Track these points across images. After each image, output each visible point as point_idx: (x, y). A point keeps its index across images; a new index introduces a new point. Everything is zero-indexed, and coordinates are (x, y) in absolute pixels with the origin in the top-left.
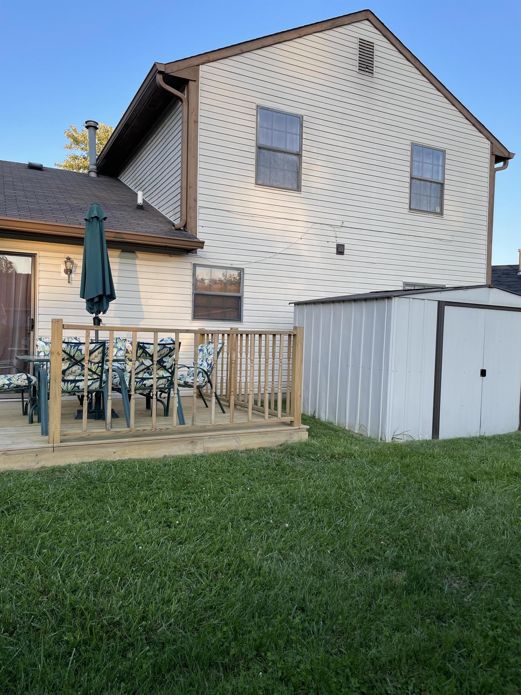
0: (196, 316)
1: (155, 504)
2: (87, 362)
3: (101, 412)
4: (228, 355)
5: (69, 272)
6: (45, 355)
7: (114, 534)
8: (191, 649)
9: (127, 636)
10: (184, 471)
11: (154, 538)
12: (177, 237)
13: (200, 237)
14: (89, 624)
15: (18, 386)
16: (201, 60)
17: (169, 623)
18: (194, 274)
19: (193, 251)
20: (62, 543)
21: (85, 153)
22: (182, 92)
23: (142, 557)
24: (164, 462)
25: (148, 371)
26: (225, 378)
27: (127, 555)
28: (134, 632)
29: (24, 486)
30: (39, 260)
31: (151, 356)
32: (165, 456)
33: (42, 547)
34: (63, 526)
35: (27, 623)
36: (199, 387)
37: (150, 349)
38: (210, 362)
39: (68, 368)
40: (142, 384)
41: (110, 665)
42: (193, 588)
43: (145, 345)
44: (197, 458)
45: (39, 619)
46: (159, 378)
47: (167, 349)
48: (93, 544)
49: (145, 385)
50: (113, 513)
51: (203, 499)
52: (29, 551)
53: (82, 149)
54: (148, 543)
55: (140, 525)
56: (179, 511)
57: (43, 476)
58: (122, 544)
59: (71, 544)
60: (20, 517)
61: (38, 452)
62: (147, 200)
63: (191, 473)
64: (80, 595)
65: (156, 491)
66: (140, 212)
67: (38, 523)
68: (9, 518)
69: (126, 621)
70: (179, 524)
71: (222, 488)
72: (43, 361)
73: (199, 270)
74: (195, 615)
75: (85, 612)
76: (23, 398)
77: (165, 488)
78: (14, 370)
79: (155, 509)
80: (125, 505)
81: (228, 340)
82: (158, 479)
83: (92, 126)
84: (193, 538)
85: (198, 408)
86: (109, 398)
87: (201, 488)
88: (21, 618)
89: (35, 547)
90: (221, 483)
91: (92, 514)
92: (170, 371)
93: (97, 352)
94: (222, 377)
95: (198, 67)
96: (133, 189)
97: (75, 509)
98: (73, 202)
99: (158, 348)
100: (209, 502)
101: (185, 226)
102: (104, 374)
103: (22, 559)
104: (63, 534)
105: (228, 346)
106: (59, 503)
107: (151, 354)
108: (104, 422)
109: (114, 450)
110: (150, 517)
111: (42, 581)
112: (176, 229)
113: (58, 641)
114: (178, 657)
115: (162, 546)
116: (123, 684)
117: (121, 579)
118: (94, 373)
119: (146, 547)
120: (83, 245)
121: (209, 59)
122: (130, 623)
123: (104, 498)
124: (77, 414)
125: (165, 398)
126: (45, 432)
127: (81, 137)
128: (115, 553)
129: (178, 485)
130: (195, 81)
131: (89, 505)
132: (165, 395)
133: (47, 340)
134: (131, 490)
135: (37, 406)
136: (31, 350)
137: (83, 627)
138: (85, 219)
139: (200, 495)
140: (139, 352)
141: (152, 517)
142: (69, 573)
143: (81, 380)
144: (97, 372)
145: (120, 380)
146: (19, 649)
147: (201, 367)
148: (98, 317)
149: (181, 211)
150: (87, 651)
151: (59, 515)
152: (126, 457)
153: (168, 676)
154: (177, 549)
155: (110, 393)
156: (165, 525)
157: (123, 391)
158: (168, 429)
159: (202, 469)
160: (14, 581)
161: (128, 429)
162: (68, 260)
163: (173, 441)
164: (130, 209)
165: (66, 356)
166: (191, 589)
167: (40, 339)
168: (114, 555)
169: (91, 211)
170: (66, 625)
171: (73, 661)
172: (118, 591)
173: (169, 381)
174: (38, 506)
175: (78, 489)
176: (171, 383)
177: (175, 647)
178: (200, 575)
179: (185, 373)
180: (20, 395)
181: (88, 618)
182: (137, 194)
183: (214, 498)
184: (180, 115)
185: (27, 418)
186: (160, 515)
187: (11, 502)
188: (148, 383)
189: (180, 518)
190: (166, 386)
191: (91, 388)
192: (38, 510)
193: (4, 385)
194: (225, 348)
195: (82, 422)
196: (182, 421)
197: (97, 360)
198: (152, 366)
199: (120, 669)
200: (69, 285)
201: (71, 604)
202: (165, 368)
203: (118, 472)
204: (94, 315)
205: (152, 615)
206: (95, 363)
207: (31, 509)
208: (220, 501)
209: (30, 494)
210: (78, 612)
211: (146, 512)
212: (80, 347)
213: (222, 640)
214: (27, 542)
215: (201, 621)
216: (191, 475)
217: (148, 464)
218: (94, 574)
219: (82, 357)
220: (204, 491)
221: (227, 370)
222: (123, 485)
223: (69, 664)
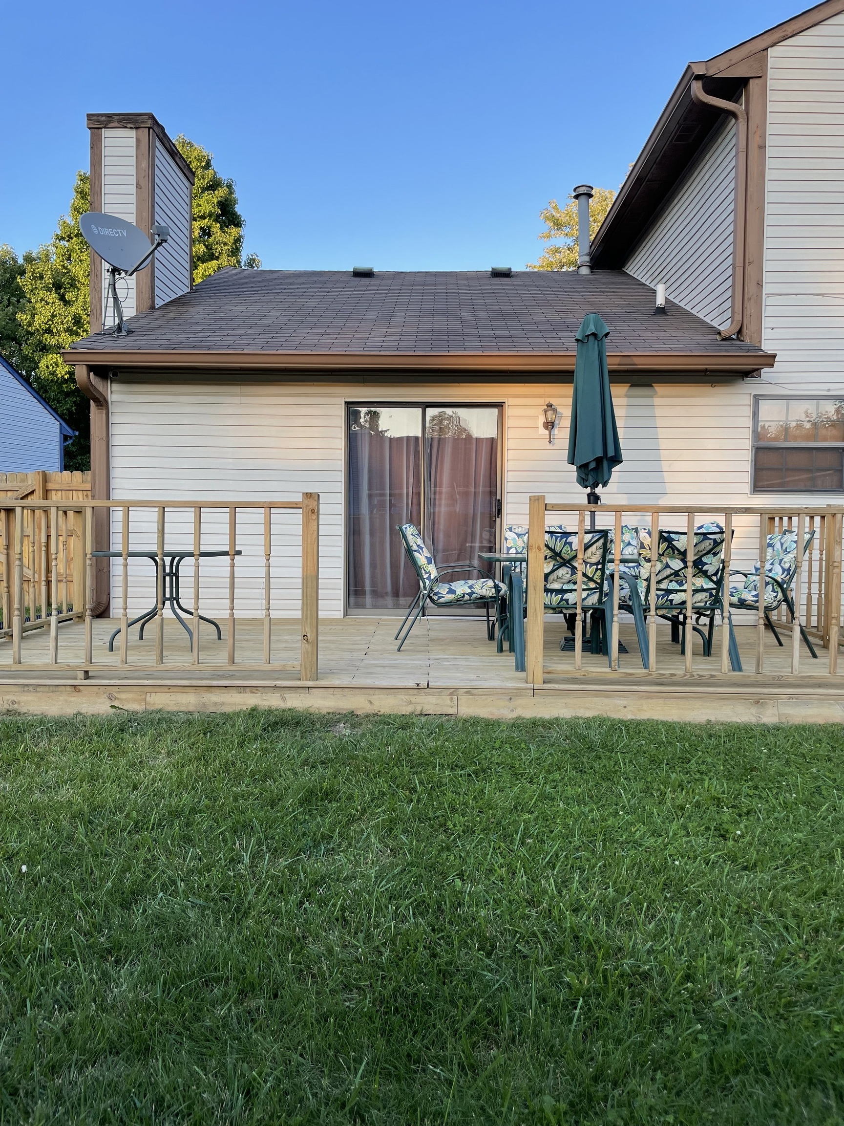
0: (758, 486)
1: (697, 797)
2: (581, 561)
3: (601, 643)
4: (821, 555)
5: (550, 425)
6: (517, 553)
7: (633, 834)
8: (775, 1047)
9: (663, 1000)
10: (745, 749)
11: (698, 853)
12: (727, 351)
13: (767, 347)
14: (602, 966)
15: (482, 597)
16: (769, 39)
17: (733, 995)
18: (755, 414)
19: (755, 374)
20: (554, 833)
21: (570, 241)
22: (737, 101)
23: (681, 879)
24: (709, 731)
25: (676, 578)
26: (815, 598)
27: (655, 872)
28: (674, 995)
29: (495, 742)
30: (508, 411)
31: (683, 554)
32: (709, 722)
33: (526, 835)
34: (553, 808)
35: (510, 943)
36: (767, 609)
37: (681, 543)
38: (787, 566)
39: (552, 571)
40: (667, 600)
41: (638, 1037)
42: (773, 946)
43: (672, 536)
44: (766, 730)
45: (527, 940)
46: (696, 591)
47: (710, 541)
48: (599, 844)
49: (671, 601)
50: (629, 801)
51: (784, 801)
52: (507, 837)
53: (567, 235)
54: (689, 858)
55: (674, 826)
56: (740, 815)
57: (521, 731)
58: (646, 851)
59: (567, 837)
60: (493, 786)
61: (512, 695)
62: (671, 298)
63: (757, 754)
64: (584, 918)
65: (698, 776)
66: (660, 319)
67: (518, 798)
68: (478, 785)
69: (660, 974)
70: (742, 836)
71: (819, 787)
72: (515, 560)
73: (764, 405)
74: (780, 993)
75: (594, 945)
76: (488, 616)
77: (712, 774)
78: (475, 572)
79: (698, 805)
80: (647, 791)
81: (822, 527)
82: (700, 757)
83: (584, 194)
84: (768, 864)
85: (766, 646)
86: (615, 619)
87: (779, 782)
88: (502, 934)
89: (517, 833)
90: (816, 778)
91: (595, 797)
92: (715, 579)
93: (594, 546)
94: (809, 594)
95: (765, 53)
96: (647, 283)
97: (569, 787)
98: (555, 317)
99: (695, 540)
100: (795, 807)
101: (740, 332)
102: (605, 582)
103: (499, 848)
104: (554, 820)
105: (822, 539)
106: (546, 772)
107: (682, 550)
108: (606, 658)
109: (625, 702)
110: (690, 817)
111: (528, 886)
112: (724, 339)
113: (556, 980)
114: (752, 1054)
115: (713, 868)
116: (659, 1075)
117: (648, 906)
118: (591, 579)
119: (686, 864)
120: (572, 383)
121: (785, 33)
122: (666, 980)
123: (613, 775)
124: (563, 643)
125: (705, 625)
126: (521, 666)
127: (566, 217)
128: (635, 864)
129: (736, 772)
130: (760, 77)
131: (591, 784)
132: (704, 620)
133: (519, 531)
134: (655, 769)
135: (507, 627)
136: (498, 546)
137: (592, 969)
138: (576, 340)
139: (777, 794)
140: (661, 546)
141: (693, 818)
142: (567, 881)
143: (571, 591)
144: (594, 578)
145: (631, 592)
146: (500, 979)
147: (770, 575)
148: (594, 493)
149: (733, 307)
150: (598, 1006)
151: (547, 791)
152: (643, 716)
153: (734, 1081)
154: (741, 877)
155: (616, 611)
156: (717, 833)
157: (636, 611)
158: (713, 676)
159: (778, 750)
160: (490, 878)
161: (646, 671)
162: (549, 408)
163: (722, 697)
164: (645, 317)
165: (550, 554)
166: (770, 949)
167: (510, 529)
168: (633, 867)
169: (586, 325)
170: (566, 960)
171: (579, 1017)
172: (644, 924)
173: (713, 596)
174: (517, 775)
175: (573, 756)
176: (717, 602)
177: (745, 1036)
178: (786, 928)
179: (740, 586)
180: (483, 611)
181: (600, 955)
182: (655, 291)
183: (803, 803)
184: (733, 142)
185: (494, 645)
186: (706, 816)
187: (480, 763)
188: (677, 598)
189: (742, 826)
190: (708, 605)
191: (586, 603)
192: (517, 780)
193: (464, 594)
194: (816, 543)
195: (574, 656)
196: (736, 665)
197: (594, 560)
198: (683, 571)
199: (653, 1048)
200: (549, 446)
201: (571, 928)
202: (705, 573)
203: (633, 739)
204: (588, 490)
205: (703, 975)
206: (592, 565)
207: (507, 777)
208: (816, 810)
209: (504, 754)
210: (584, 944)
211: (682, 808)
212: (570, 539)
213: (833, 1045)
214: (504, 823)
215: (789, 1005)
216: (758, 758)
217: (681, 732)
218: (605, 889)
219: (573, 554)
220: (784, 788)
221: (820, 583)
222: (642, 760)
223: (572, 1020)
